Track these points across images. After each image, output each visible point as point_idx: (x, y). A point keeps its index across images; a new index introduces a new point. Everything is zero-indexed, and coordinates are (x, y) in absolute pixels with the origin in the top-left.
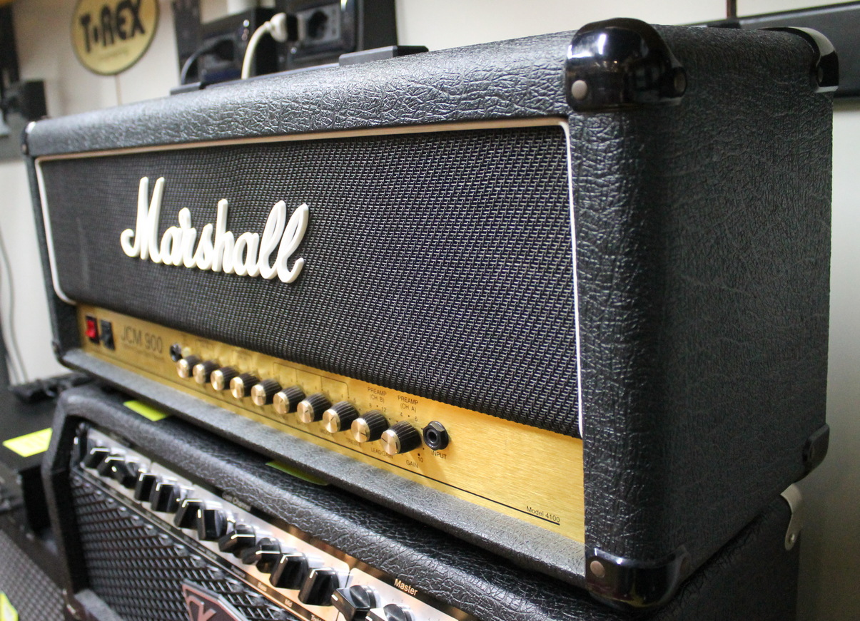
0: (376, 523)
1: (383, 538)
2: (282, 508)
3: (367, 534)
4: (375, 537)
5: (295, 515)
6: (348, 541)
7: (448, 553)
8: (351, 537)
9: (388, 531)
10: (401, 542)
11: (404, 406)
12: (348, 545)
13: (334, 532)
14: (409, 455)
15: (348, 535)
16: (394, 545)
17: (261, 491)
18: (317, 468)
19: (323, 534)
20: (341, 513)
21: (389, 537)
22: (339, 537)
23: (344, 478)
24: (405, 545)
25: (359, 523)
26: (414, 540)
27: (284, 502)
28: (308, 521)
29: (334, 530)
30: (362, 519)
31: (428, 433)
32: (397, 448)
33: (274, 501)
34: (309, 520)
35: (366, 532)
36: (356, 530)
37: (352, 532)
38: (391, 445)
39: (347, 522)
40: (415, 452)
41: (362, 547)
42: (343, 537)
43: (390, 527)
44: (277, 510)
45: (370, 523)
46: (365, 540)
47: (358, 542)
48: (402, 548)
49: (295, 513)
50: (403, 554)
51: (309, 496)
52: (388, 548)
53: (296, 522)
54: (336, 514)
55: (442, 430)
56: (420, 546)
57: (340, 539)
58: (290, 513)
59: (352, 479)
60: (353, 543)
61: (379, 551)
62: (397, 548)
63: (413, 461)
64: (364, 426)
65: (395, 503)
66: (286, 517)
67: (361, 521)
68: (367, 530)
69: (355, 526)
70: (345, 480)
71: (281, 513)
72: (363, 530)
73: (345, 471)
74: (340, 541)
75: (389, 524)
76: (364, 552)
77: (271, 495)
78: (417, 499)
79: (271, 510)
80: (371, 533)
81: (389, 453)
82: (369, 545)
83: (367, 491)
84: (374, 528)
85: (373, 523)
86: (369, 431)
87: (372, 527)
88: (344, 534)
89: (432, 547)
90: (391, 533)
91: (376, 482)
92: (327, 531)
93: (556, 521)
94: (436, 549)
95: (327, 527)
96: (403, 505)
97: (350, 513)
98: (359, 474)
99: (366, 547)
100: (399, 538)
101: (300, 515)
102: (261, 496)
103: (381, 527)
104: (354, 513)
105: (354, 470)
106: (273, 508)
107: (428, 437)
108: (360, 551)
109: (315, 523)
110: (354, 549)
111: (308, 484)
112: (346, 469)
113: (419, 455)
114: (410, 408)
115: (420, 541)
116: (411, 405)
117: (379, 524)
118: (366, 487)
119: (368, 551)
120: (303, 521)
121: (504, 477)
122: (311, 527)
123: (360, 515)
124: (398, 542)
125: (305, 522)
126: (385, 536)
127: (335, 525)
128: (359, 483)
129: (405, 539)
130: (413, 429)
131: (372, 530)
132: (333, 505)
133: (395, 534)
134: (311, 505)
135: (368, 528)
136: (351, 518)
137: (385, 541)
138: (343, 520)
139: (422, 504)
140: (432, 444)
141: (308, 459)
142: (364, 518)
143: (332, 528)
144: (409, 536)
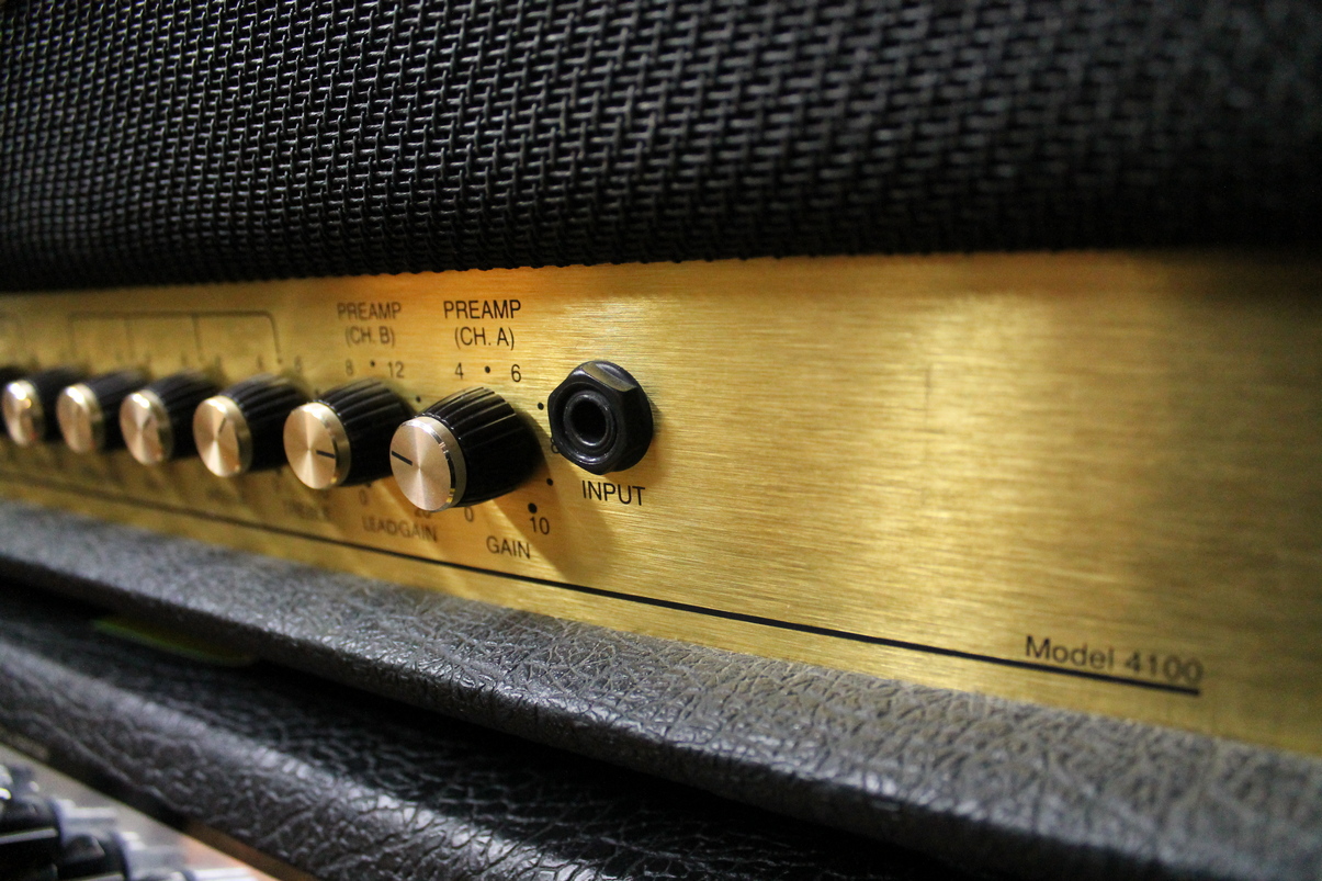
0: (397, 765)
1: (426, 817)
2: (116, 745)
3: (371, 804)
4: (398, 815)
5: (150, 761)
6: (312, 833)
7: (665, 848)
8: (319, 820)
9: (438, 787)
10: (489, 825)
11: (468, 336)
12: (312, 847)
13: (266, 807)
14: (496, 513)
15: (310, 814)
16: (464, 838)
17: (59, 700)
18: (192, 604)
19: (234, 815)
20: (286, 743)
21: (447, 811)
22: (281, 823)
23: (274, 625)
24: (505, 831)
25: (344, 768)
26: (537, 812)
27: (120, 726)
28: (188, 779)
29: (264, 801)
30: (353, 755)
31: (569, 408)
32: (453, 485)
33: (93, 724)
34: (189, 774)
35: (365, 798)
36: (334, 794)
37: (322, 803)
38: (427, 473)
39: (303, 771)
40: (518, 499)
41: (358, 852)
42: (295, 820)
43: (447, 773)
44: (101, 751)
45: (377, 768)
46: (366, 825)
47: (341, 833)
48: (497, 848)
49: (149, 755)
50: (502, 867)
51: (192, 700)
52: (446, 851)
53: (154, 781)
54: (271, 748)
55: (625, 387)
56: (558, 833)
57: (287, 828)
58: (136, 755)
59: (302, 624)
60: (327, 838)
61: (416, 863)
62: (477, 848)
63: (514, 534)
64: (327, 425)
65: (460, 690)
66: (127, 770)
67: (348, 763)
68: (369, 792)
69: (329, 779)
70: (279, 629)
71: (115, 761)
72: (356, 792)
73: (280, 600)
74: (284, 836)
75: (441, 763)
76: (363, 865)
77: (84, 707)
78: (543, 665)
79: (86, 752)
80: (386, 801)
81: (423, 506)
82: (380, 843)
83: (354, 659)
84: (393, 780)
85: (389, 764)
86: (345, 443)
87: (385, 778)
88: (298, 812)
89: (599, 829)
90: (453, 794)
91: (386, 623)
92: (245, 803)
93: (1182, 682)
94: (616, 836)
95: (244, 791)
96: (492, 695)
97: (315, 737)
98: (326, 605)
99: (369, 850)
100: (481, 810)
101: (166, 759)
102: (60, 715)
103: (415, 778)
104: (327, 738)
105: (308, 595)
106: (92, 746)
107: (570, 429)
108: (351, 863)
109: (210, 780)
110: (333, 860)
111: (198, 666)
112: (283, 595)
113: (533, 508)
114: (492, 337)
115: (556, 812)
116: (491, 326)
117: (410, 767)
118: (351, 646)
119: (379, 866)
120: (176, 779)
121: (916, 532)
122: (198, 793)
123: (346, 741)
124: (478, 823)
125: (180, 780)
126: (432, 807)
127: (266, 781)
128: (324, 634)
129: (503, 809)
130: (508, 409)
131: (386, 791)
132: (264, 720)
133: (464, 794)
134: (197, 727)
135: (372, 784)
136: (316, 754)
137: (432, 824)
138: (291, 765)
139: (567, 685)
140: (589, 452)
141: (168, 581)
142: (358, 750)
143: (259, 795)
144: (515, 798)
